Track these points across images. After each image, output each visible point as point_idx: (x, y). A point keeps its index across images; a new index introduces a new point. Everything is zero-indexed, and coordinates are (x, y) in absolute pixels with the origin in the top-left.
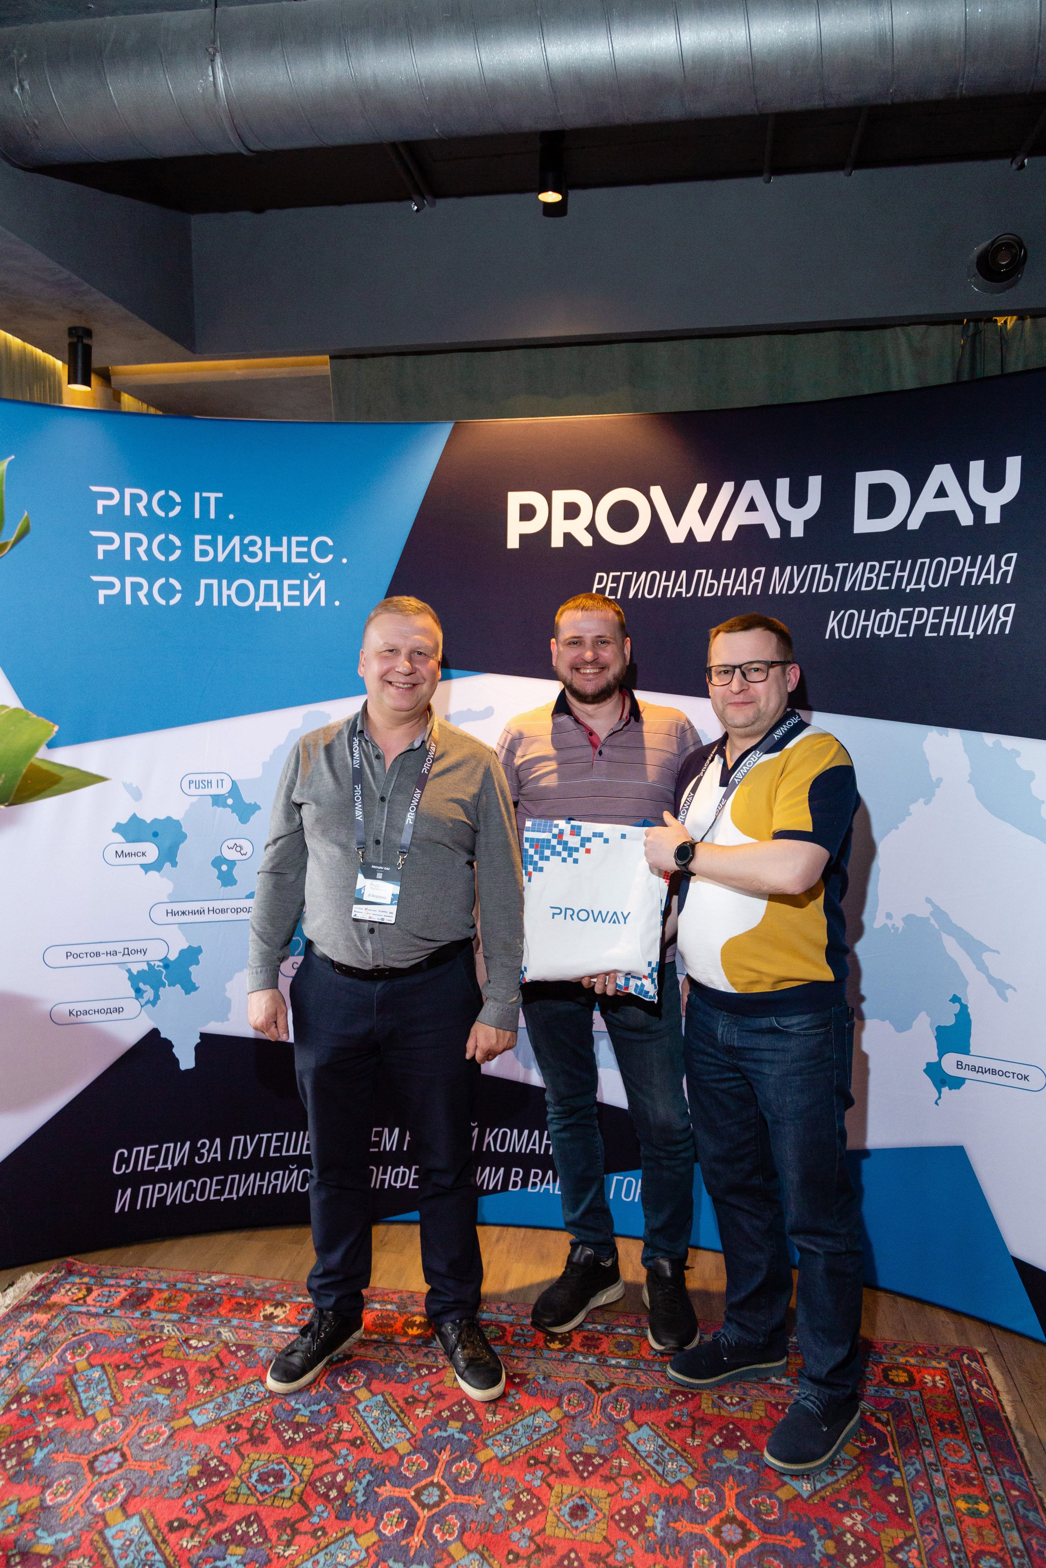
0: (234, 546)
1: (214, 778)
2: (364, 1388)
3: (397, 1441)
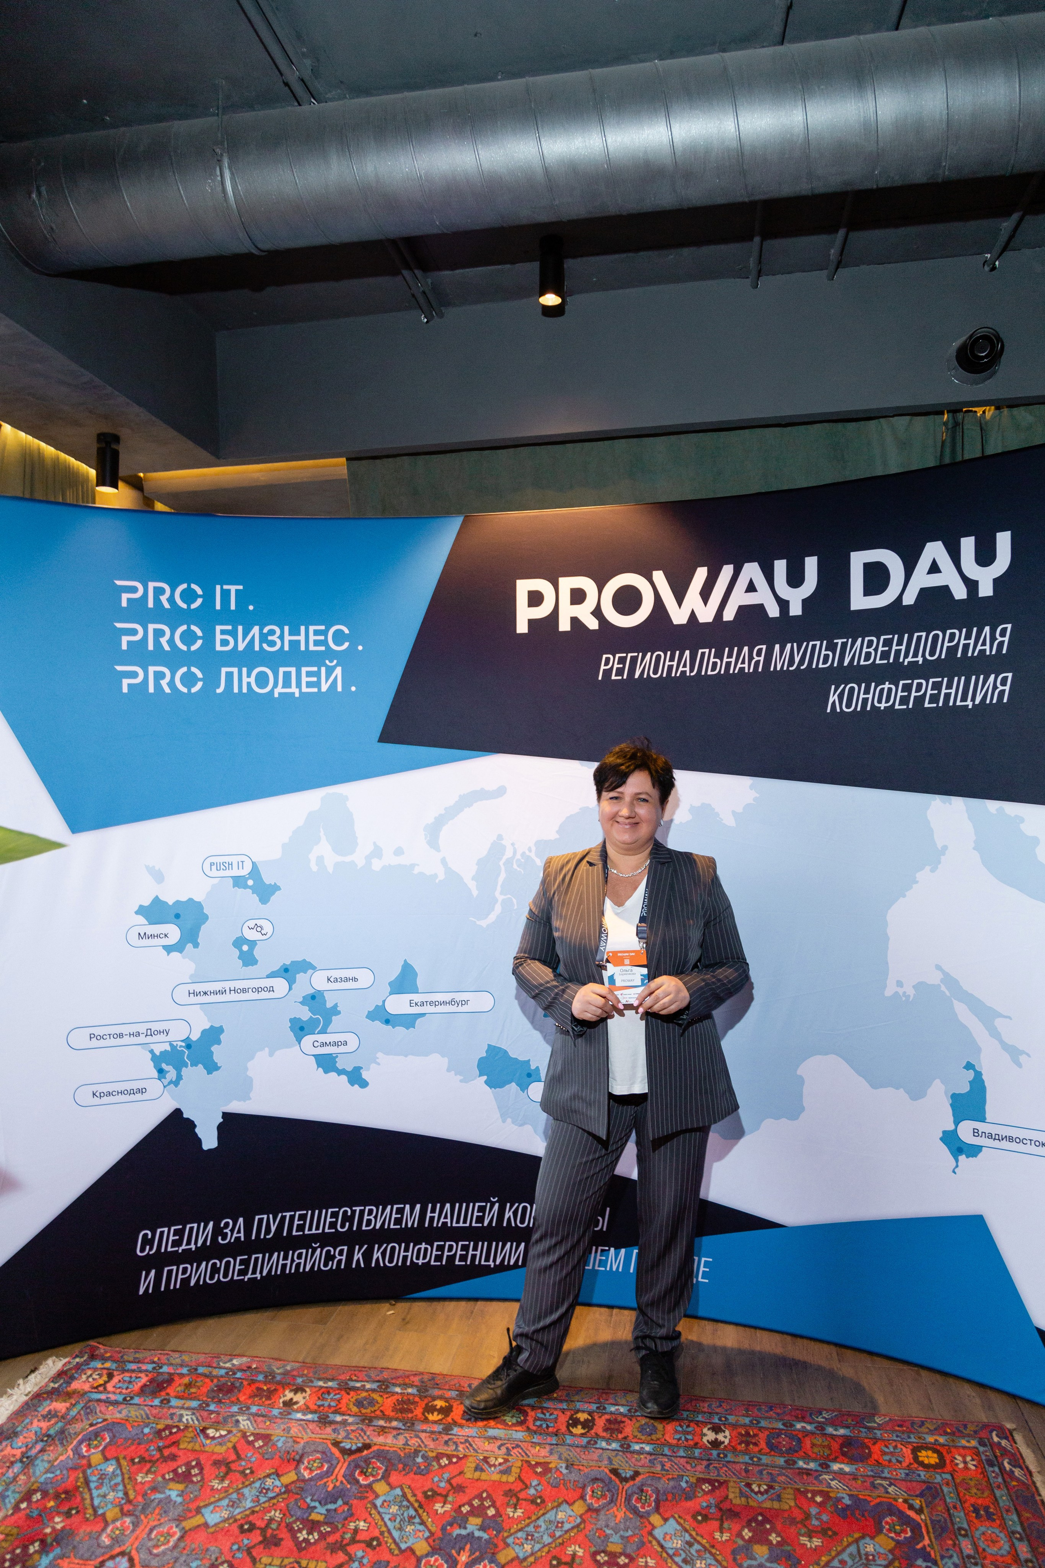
0: (254, 636)
1: (234, 860)
2: (383, 1481)
3: (415, 1540)
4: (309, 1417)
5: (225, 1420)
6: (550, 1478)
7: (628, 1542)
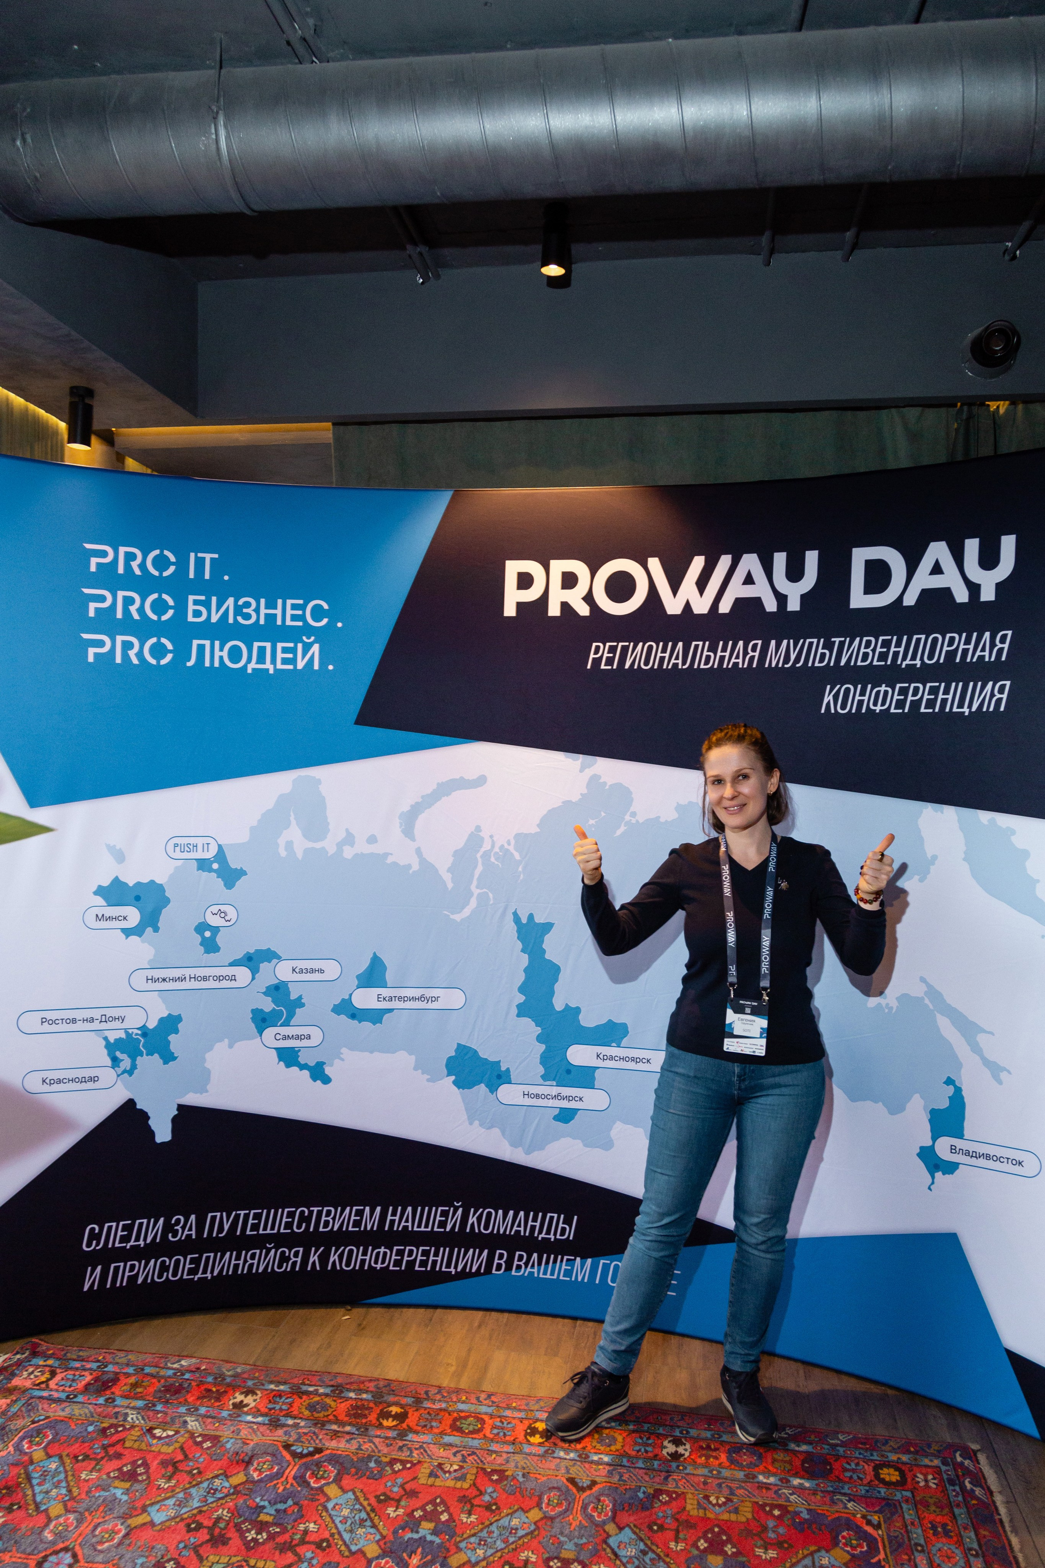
0: (228, 608)
1: (200, 842)
2: (334, 1484)
3: (366, 1543)
4: (260, 1419)
5: (173, 1420)
6: (506, 1485)
7: (582, 1549)
